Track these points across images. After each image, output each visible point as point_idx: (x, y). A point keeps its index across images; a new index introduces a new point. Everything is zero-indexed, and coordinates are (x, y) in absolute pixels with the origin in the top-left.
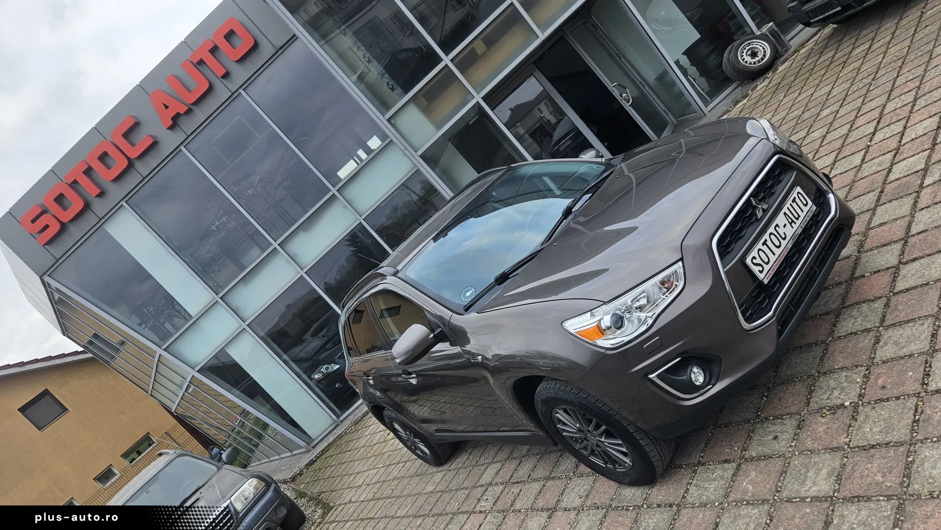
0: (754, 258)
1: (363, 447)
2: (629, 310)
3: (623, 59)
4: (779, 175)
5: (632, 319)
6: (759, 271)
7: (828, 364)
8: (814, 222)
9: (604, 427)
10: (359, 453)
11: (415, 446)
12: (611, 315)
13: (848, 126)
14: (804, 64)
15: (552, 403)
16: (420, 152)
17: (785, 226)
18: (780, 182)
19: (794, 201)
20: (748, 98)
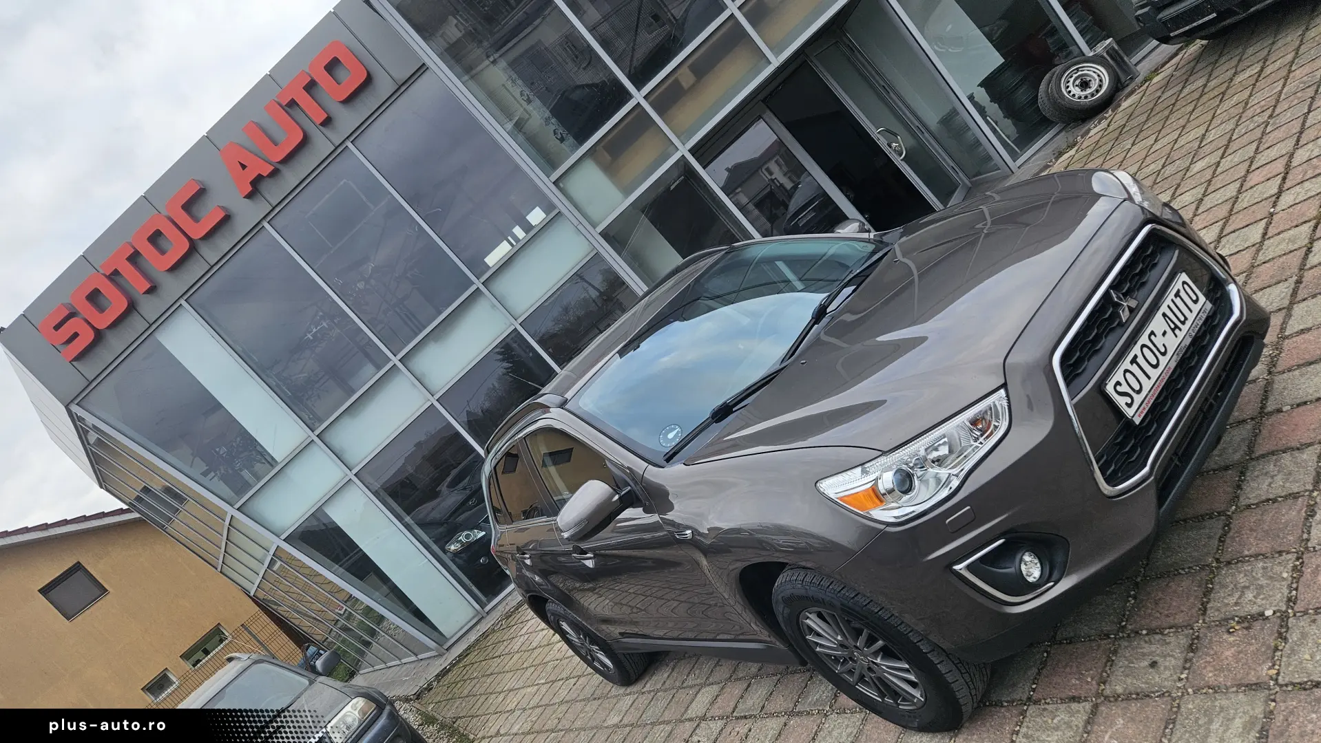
0: (1118, 383)
1: (517, 652)
2: (922, 463)
3: (892, 94)
4: (1153, 254)
5: (924, 479)
6: (1127, 404)
7: (1231, 548)
8: (1209, 327)
9: (880, 643)
10: (512, 661)
11: (591, 656)
12: (894, 471)
13: (1237, 185)
14: (1159, 97)
15: (800, 603)
16: (600, 228)
17: (1164, 334)
18: (1155, 265)
19: (1177, 295)
20: (1076, 148)
